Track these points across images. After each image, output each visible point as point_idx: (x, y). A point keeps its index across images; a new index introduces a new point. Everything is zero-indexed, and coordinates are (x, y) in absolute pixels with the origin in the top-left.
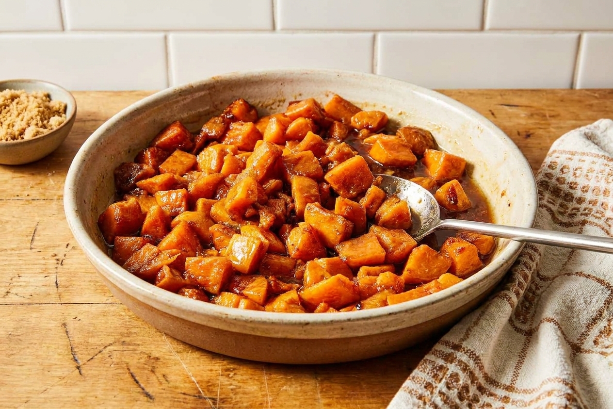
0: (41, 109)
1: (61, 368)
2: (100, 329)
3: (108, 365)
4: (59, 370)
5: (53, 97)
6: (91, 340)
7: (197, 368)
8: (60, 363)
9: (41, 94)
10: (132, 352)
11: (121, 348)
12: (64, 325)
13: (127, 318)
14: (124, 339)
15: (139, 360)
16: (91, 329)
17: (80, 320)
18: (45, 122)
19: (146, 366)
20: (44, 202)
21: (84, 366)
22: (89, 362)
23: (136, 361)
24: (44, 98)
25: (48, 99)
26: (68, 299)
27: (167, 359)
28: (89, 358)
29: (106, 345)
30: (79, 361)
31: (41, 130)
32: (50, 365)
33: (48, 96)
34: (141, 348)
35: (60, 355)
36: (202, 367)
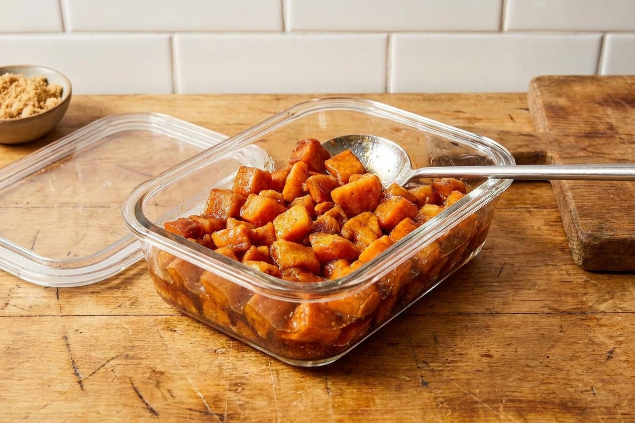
0: (39, 91)
1: (60, 383)
2: (102, 342)
3: (110, 380)
4: (60, 385)
5: (50, 82)
6: (93, 354)
7: (204, 383)
8: (60, 378)
9: (39, 78)
10: (135, 366)
11: (124, 362)
12: (65, 338)
13: (130, 331)
14: (128, 353)
15: (142, 374)
16: (93, 342)
17: (81, 333)
18: (42, 103)
19: (151, 381)
20: (43, 210)
21: (85, 381)
22: (91, 377)
23: (140, 376)
24: (42, 83)
25: (45, 83)
26: (69, 311)
27: (172, 374)
28: (91, 373)
29: (109, 359)
30: (80, 375)
31: (38, 110)
32: (50, 380)
33: (46, 81)
34: (145, 362)
35: (60, 369)
36: (208, 382)
